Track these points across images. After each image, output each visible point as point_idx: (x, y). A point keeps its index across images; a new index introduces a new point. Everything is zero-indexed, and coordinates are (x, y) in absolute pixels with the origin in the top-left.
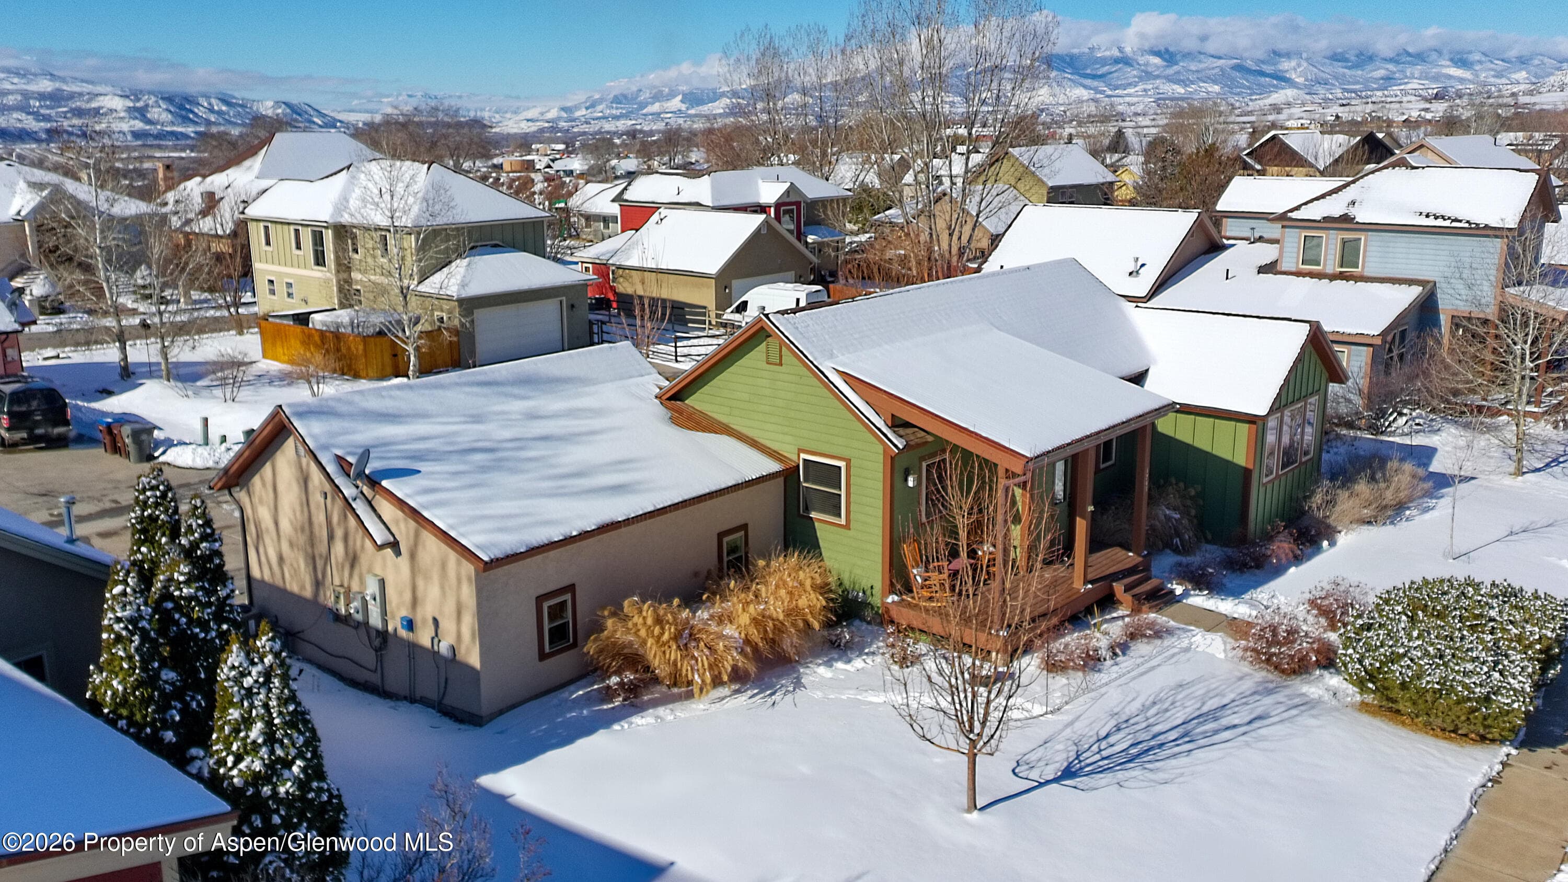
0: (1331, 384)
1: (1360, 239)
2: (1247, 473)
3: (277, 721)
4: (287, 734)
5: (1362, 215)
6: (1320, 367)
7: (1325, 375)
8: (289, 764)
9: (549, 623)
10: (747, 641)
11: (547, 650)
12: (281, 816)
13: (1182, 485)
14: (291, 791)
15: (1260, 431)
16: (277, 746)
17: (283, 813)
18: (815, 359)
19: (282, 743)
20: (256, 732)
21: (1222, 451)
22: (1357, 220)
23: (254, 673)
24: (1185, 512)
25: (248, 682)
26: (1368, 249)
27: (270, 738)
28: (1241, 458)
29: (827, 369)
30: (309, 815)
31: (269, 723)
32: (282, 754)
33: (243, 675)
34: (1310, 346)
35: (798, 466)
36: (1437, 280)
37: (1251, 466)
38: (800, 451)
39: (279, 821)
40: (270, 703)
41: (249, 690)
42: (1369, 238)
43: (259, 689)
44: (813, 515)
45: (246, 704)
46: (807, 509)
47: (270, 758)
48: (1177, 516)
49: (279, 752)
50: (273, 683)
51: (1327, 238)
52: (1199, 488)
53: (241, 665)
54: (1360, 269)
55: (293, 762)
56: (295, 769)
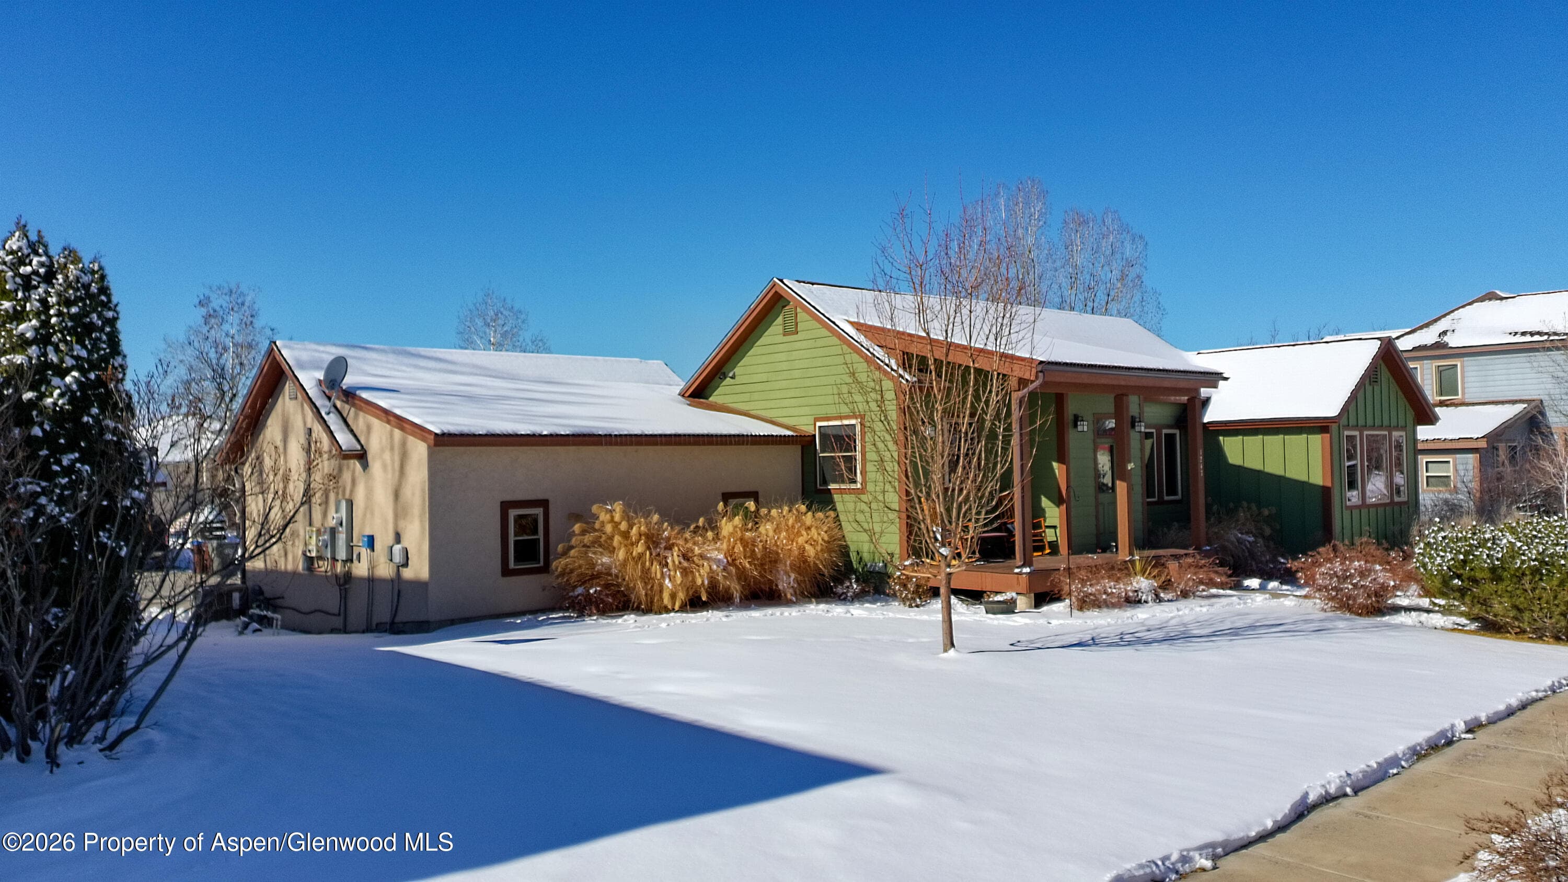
0: (1419, 428)
1: (1456, 366)
2: (1326, 492)
3: (54, 320)
4: (65, 341)
5: (1453, 341)
6: (1403, 401)
7: (1411, 415)
8: (62, 373)
9: (516, 535)
10: (733, 563)
11: (512, 565)
12: (44, 430)
13: (1254, 507)
14: (60, 402)
15: (1335, 440)
16: (50, 349)
17: (47, 427)
18: (827, 312)
19: (57, 350)
20: (27, 328)
21: (1296, 472)
22: (1450, 345)
23: (34, 262)
24: (1260, 534)
25: (25, 270)
26: (1466, 374)
27: (43, 338)
28: (1318, 477)
29: (839, 319)
30: (83, 444)
31: (45, 324)
32: (55, 360)
33: (22, 262)
34: (1381, 362)
35: (814, 436)
36: (1542, 397)
37: (1329, 484)
38: (817, 419)
39: (40, 434)
40: (49, 299)
41: (27, 279)
42: (1466, 363)
43: (39, 283)
44: (832, 486)
45: (20, 295)
46: (825, 482)
47: (39, 357)
48: (1252, 539)
49: (53, 357)
50: (57, 279)
51: (1421, 368)
52: (1274, 510)
53: (20, 249)
54: (1460, 396)
55: (67, 371)
56: (68, 379)
